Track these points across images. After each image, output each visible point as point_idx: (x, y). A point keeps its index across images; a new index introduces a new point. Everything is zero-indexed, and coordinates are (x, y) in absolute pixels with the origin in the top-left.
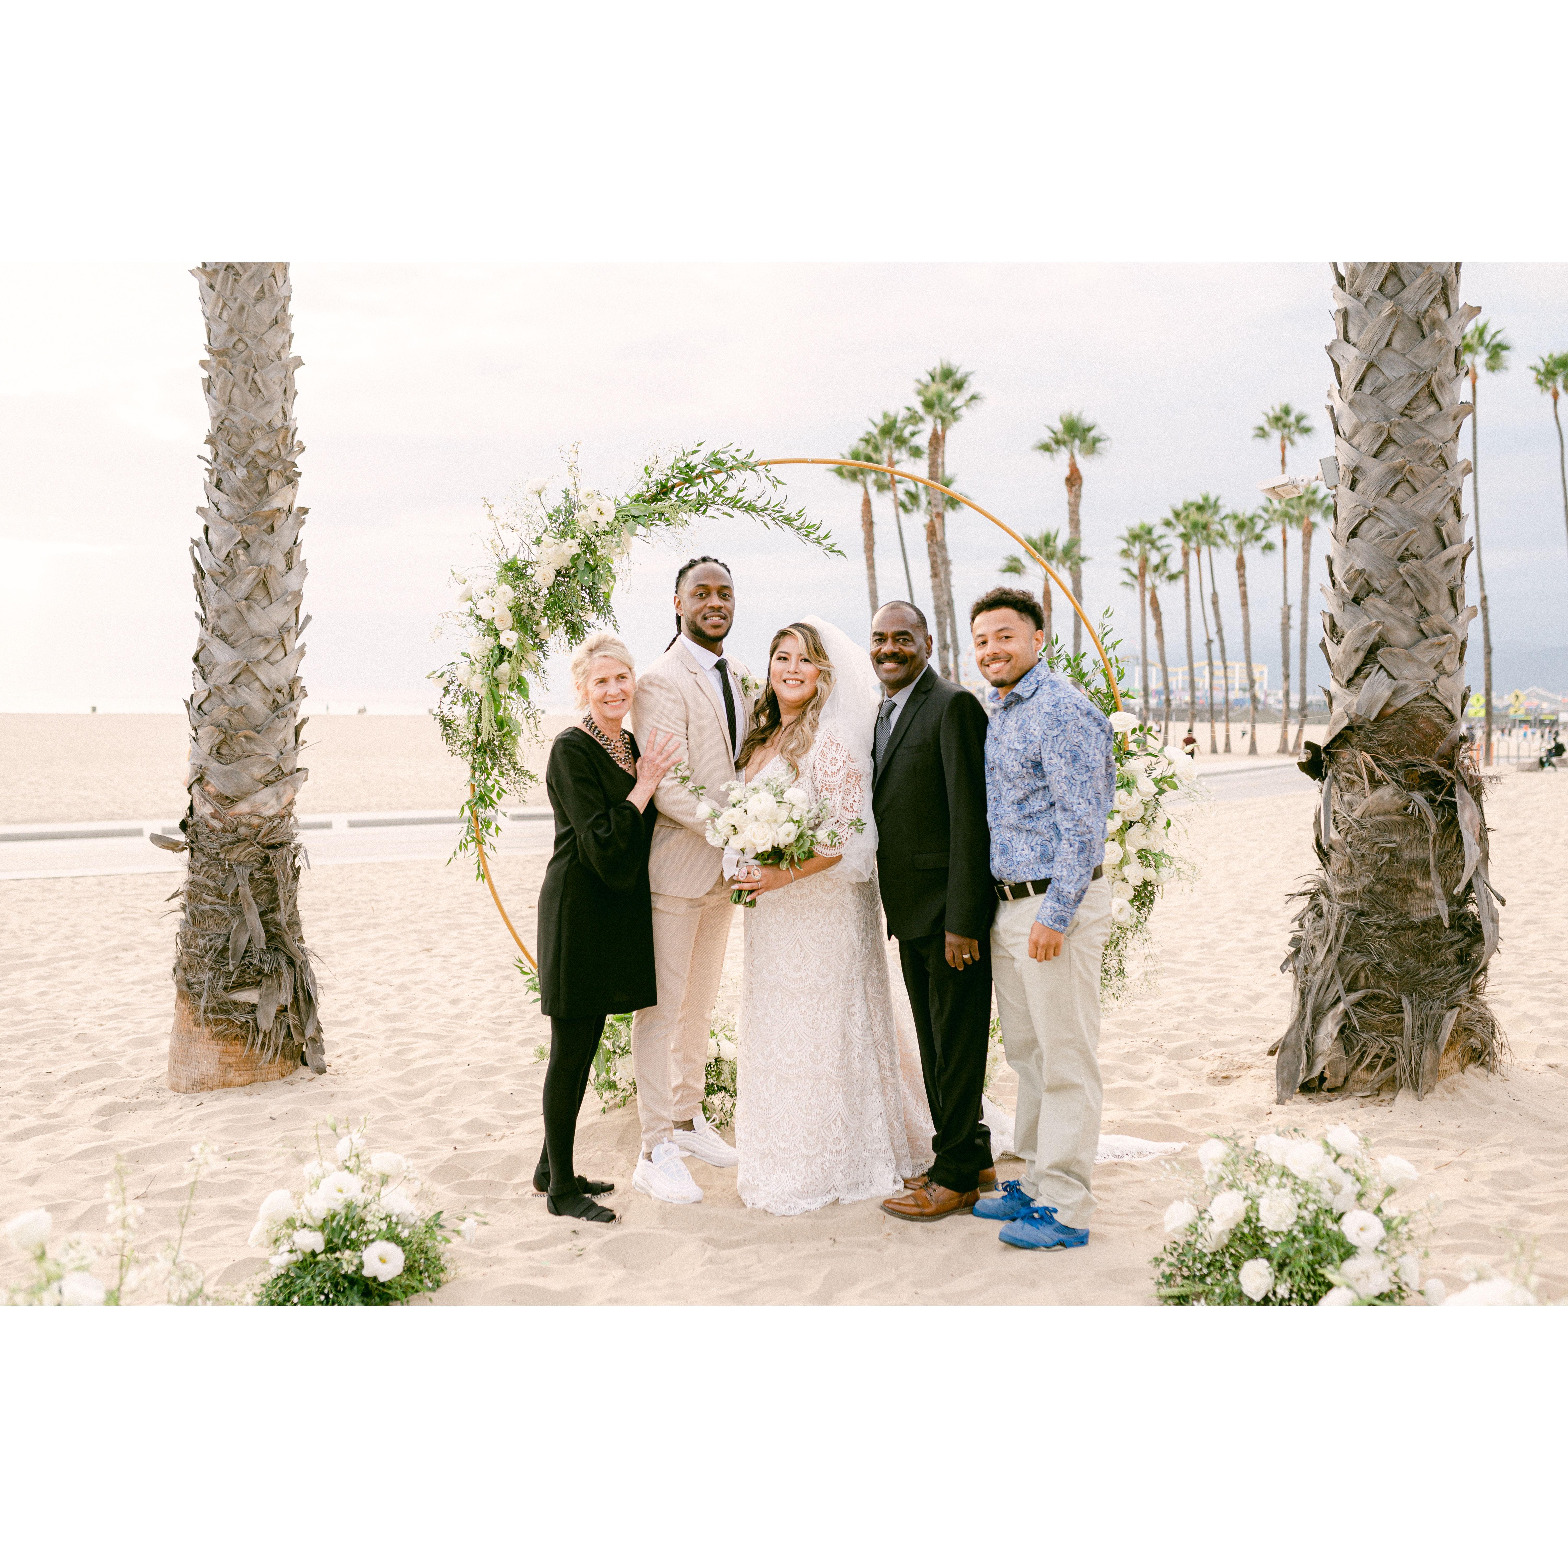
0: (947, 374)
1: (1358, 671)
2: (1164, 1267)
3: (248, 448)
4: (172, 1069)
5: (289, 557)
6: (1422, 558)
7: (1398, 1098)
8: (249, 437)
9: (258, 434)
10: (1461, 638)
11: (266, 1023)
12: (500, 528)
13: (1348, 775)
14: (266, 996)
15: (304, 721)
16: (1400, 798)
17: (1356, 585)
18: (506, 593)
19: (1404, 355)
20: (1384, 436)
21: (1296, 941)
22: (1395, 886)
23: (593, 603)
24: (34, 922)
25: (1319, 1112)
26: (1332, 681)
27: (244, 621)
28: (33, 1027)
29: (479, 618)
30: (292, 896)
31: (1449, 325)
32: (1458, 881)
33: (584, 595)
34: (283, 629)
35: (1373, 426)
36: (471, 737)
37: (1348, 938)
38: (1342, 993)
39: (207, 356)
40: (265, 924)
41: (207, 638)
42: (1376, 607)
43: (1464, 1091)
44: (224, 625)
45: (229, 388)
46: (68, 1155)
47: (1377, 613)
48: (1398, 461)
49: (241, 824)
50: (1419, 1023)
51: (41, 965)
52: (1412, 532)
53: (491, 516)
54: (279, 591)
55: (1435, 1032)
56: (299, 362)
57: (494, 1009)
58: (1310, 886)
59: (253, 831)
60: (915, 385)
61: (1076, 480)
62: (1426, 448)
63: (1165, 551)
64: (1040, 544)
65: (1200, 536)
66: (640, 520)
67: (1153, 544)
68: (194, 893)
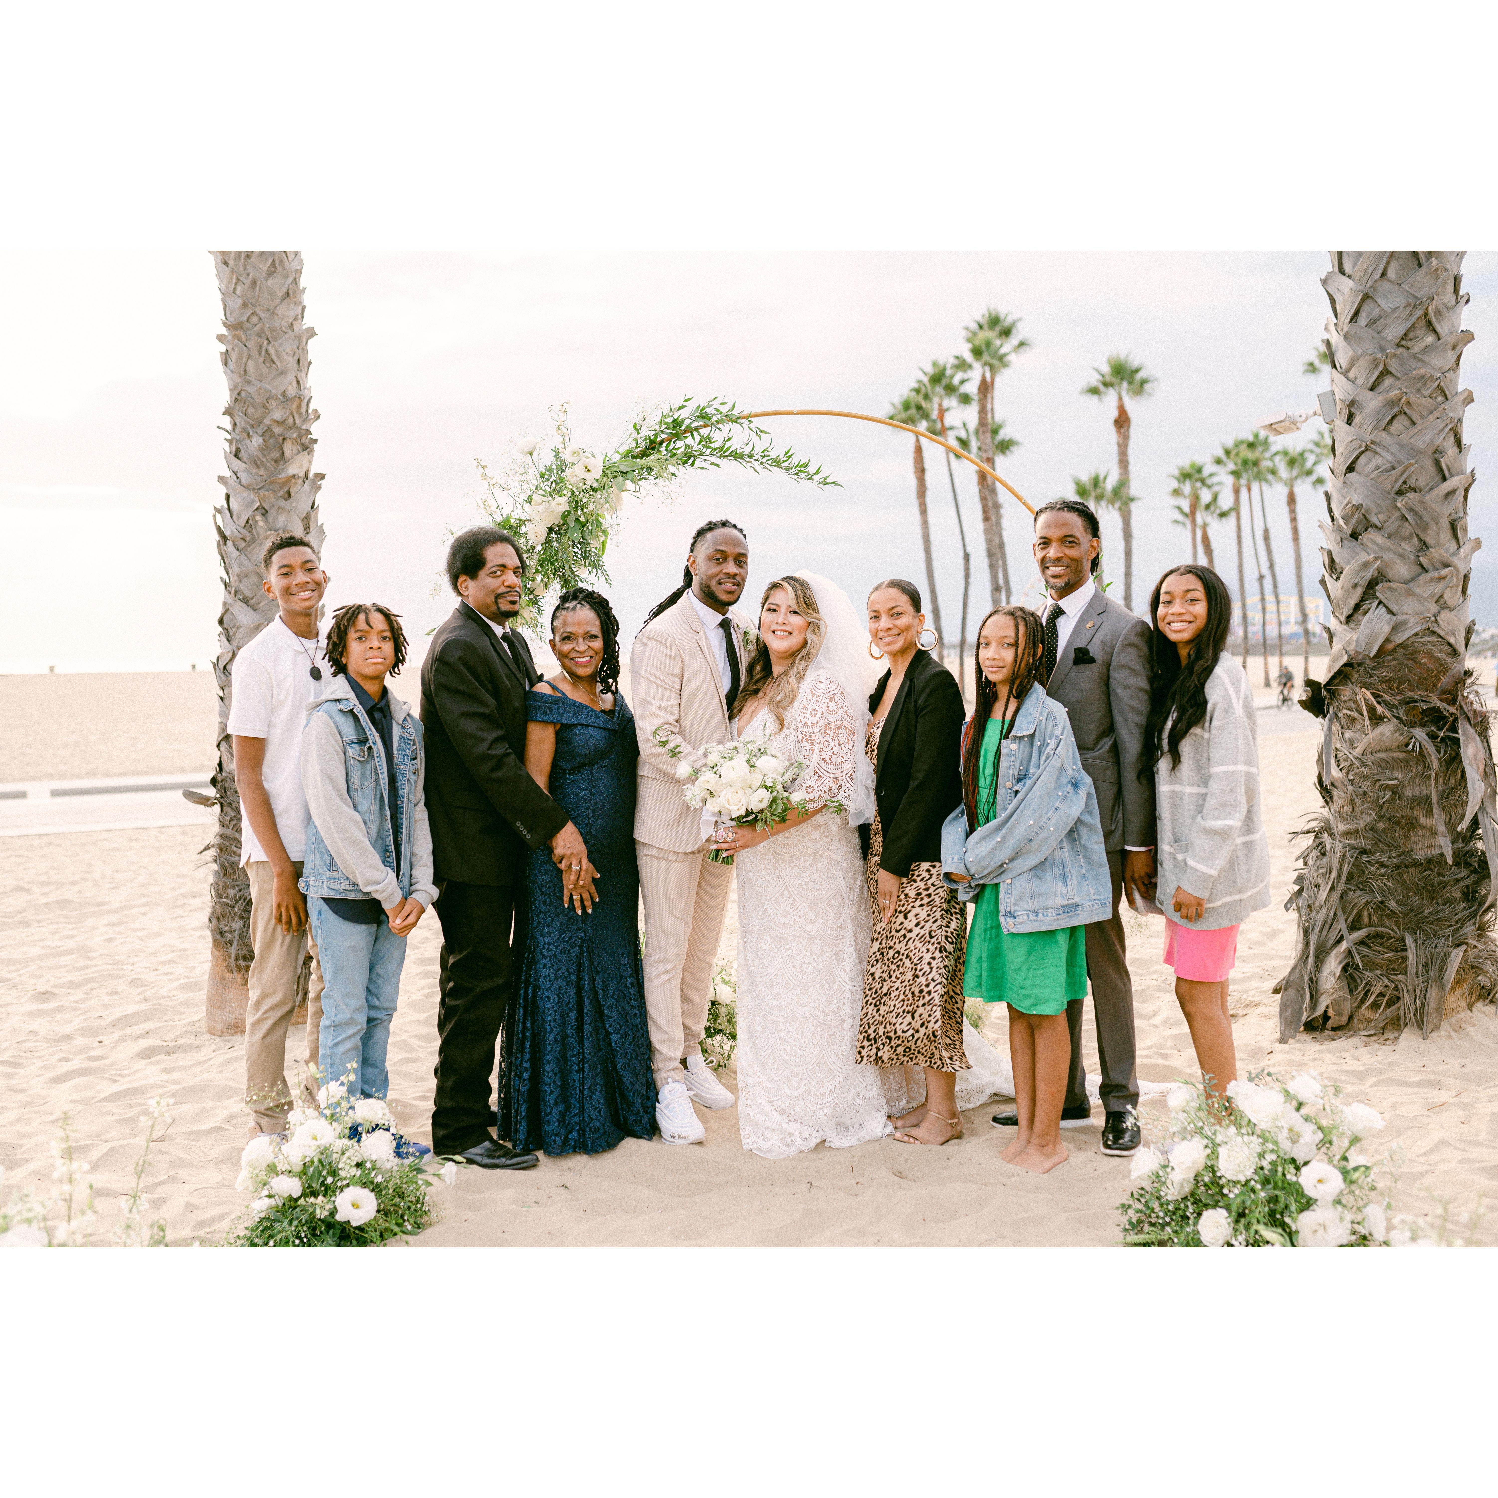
0: (994, 321)
1: (1357, 607)
2: (1131, 1213)
3: (263, 417)
4: (209, 1012)
5: (307, 521)
6: (1421, 491)
7: (1401, 1038)
8: (264, 406)
9: (273, 403)
10: (1463, 571)
12: (493, 488)
13: (1349, 712)
16: (1401, 734)
17: (1354, 520)
19: (1400, 285)
20: (1380, 369)
21: (1300, 880)
22: (1398, 823)
23: (585, 558)
24: (116, 871)
25: (1321, 1051)
26: (1333, 618)
28: (96, 972)
32: (1463, 817)
33: (576, 550)
35: (1369, 358)
37: (1350, 877)
38: (1345, 931)
39: (224, 331)
41: (230, 601)
42: (1374, 542)
43: (1470, 1029)
44: (245, 588)
45: (244, 360)
46: (98, 1099)
47: (1375, 548)
48: (1394, 393)
50: (1423, 961)
51: (115, 912)
52: (1411, 465)
53: (484, 476)
55: (1441, 970)
56: (311, 333)
58: (1313, 824)
60: (964, 334)
61: (1124, 421)
62: (1423, 379)
63: (1216, 488)
64: (1089, 487)
65: (1250, 472)
66: (628, 475)
67: (1203, 483)
68: (223, 846)
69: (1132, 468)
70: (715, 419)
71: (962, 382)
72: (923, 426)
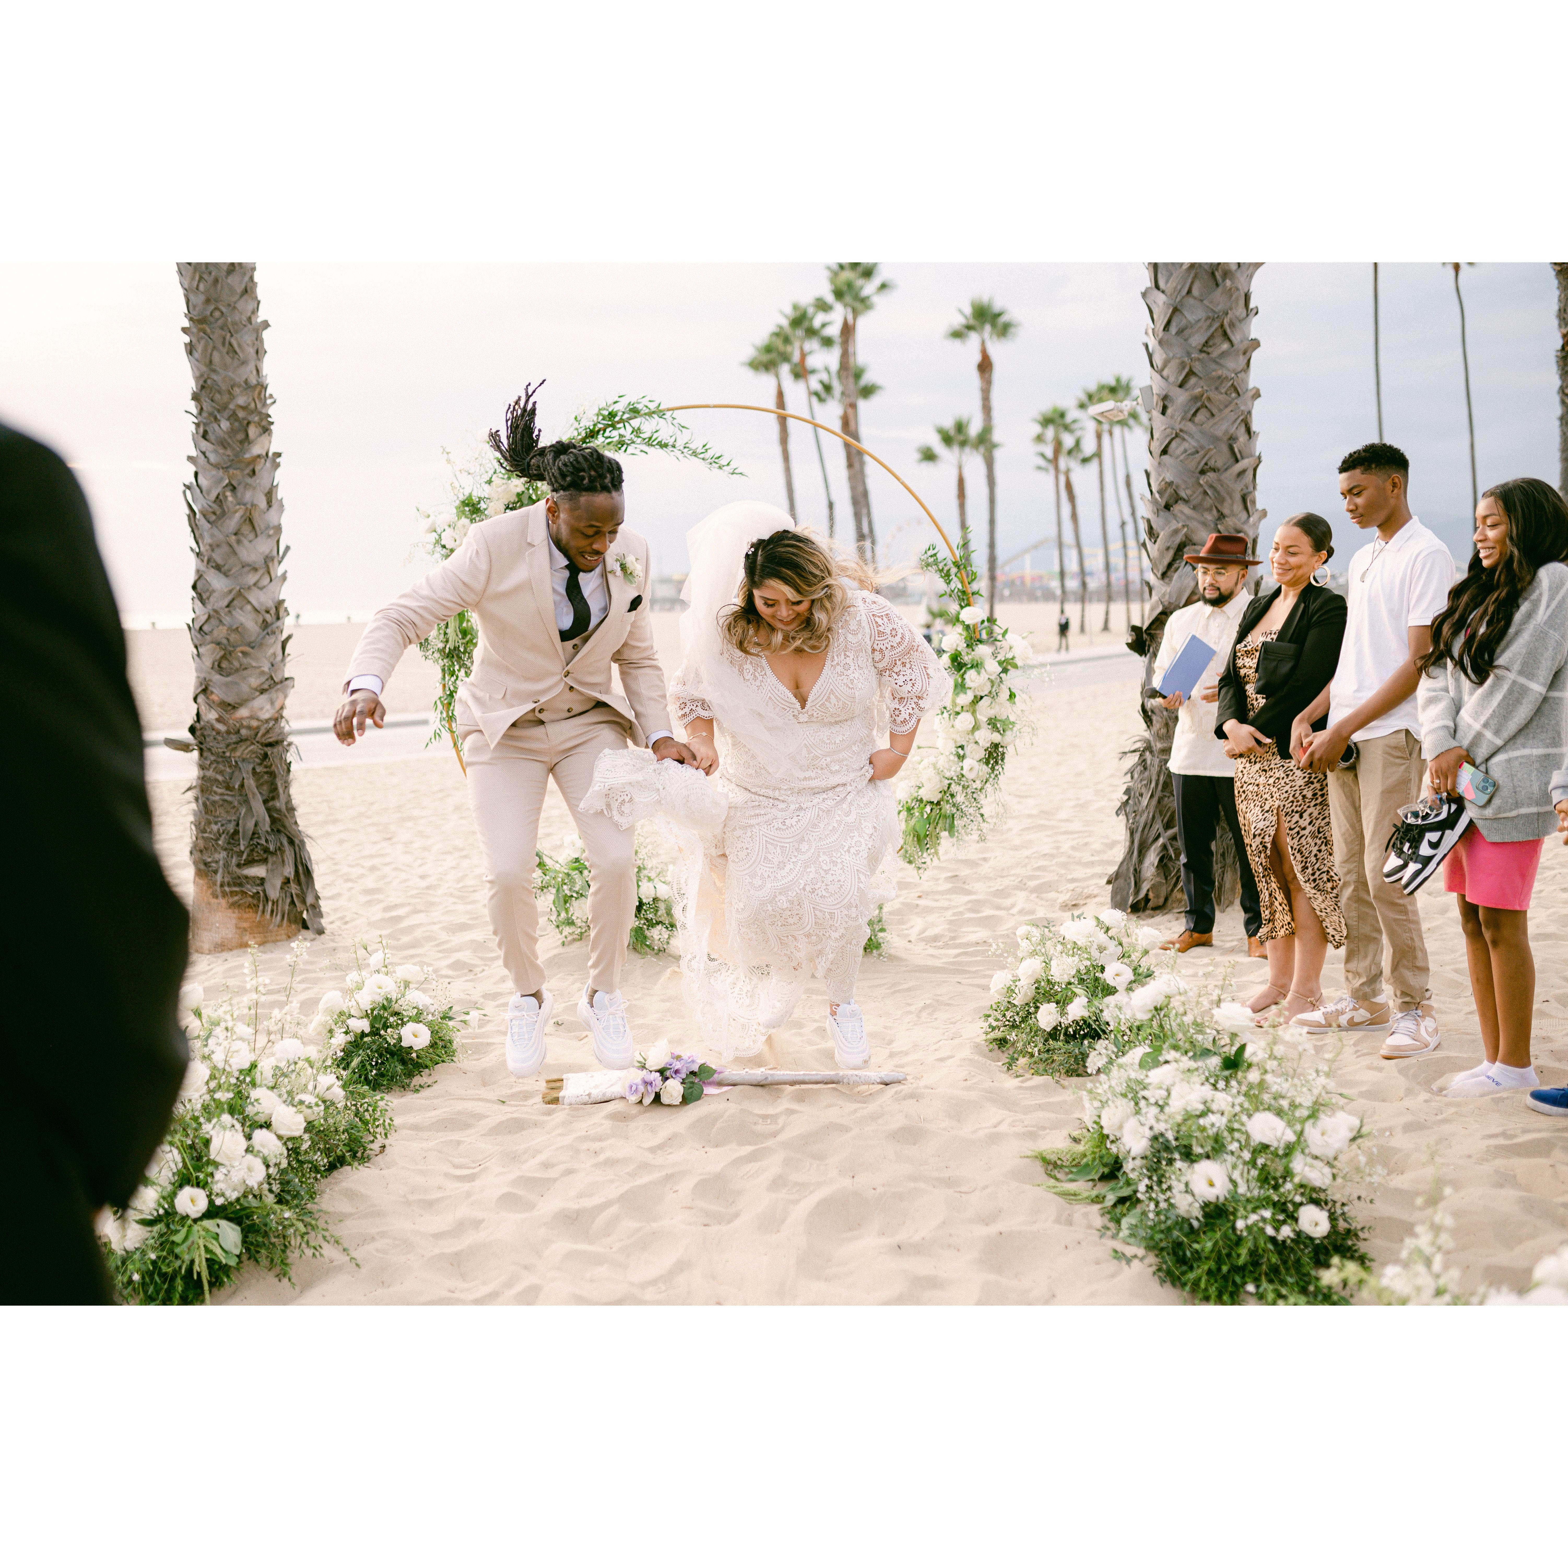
1: (1170, 566)
2: (991, 1020)
3: (229, 403)
5: (269, 497)
6: (1218, 470)
8: (230, 393)
9: (237, 390)
11: (274, 892)
12: (458, 473)
14: (272, 870)
15: (289, 637)
17: (1167, 495)
19: (1202, 301)
20: (1187, 370)
21: (1128, 791)
26: (1151, 574)
27: (234, 553)
30: (287, 787)
31: (1238, 274)
34: (268, 559)
35: (1177, 361)
36: (441, 645)
38: (1161, 830)
39: (186, 323)
40: (268, 810)
41: (203, 568)
42: (1182, 512)
44: (218, 557)
45: (209, 351)
47: (1183, 517)
48: (1198, 390)
49: (242, 726)
52: (1210, 450)
54: (263, 527)
56: (266, 325)
57: (458, 881)
58: (1138, 745)
59: (253, 733)
61: (987, 366)
62: (1221, 379)
63: (1078, 433)
64: (952, 432)
67: (1067, 428)
68: (204, 787)
69: (996, 414)
70: (643, 413)
71: (824, 325)
72: (785, 369)
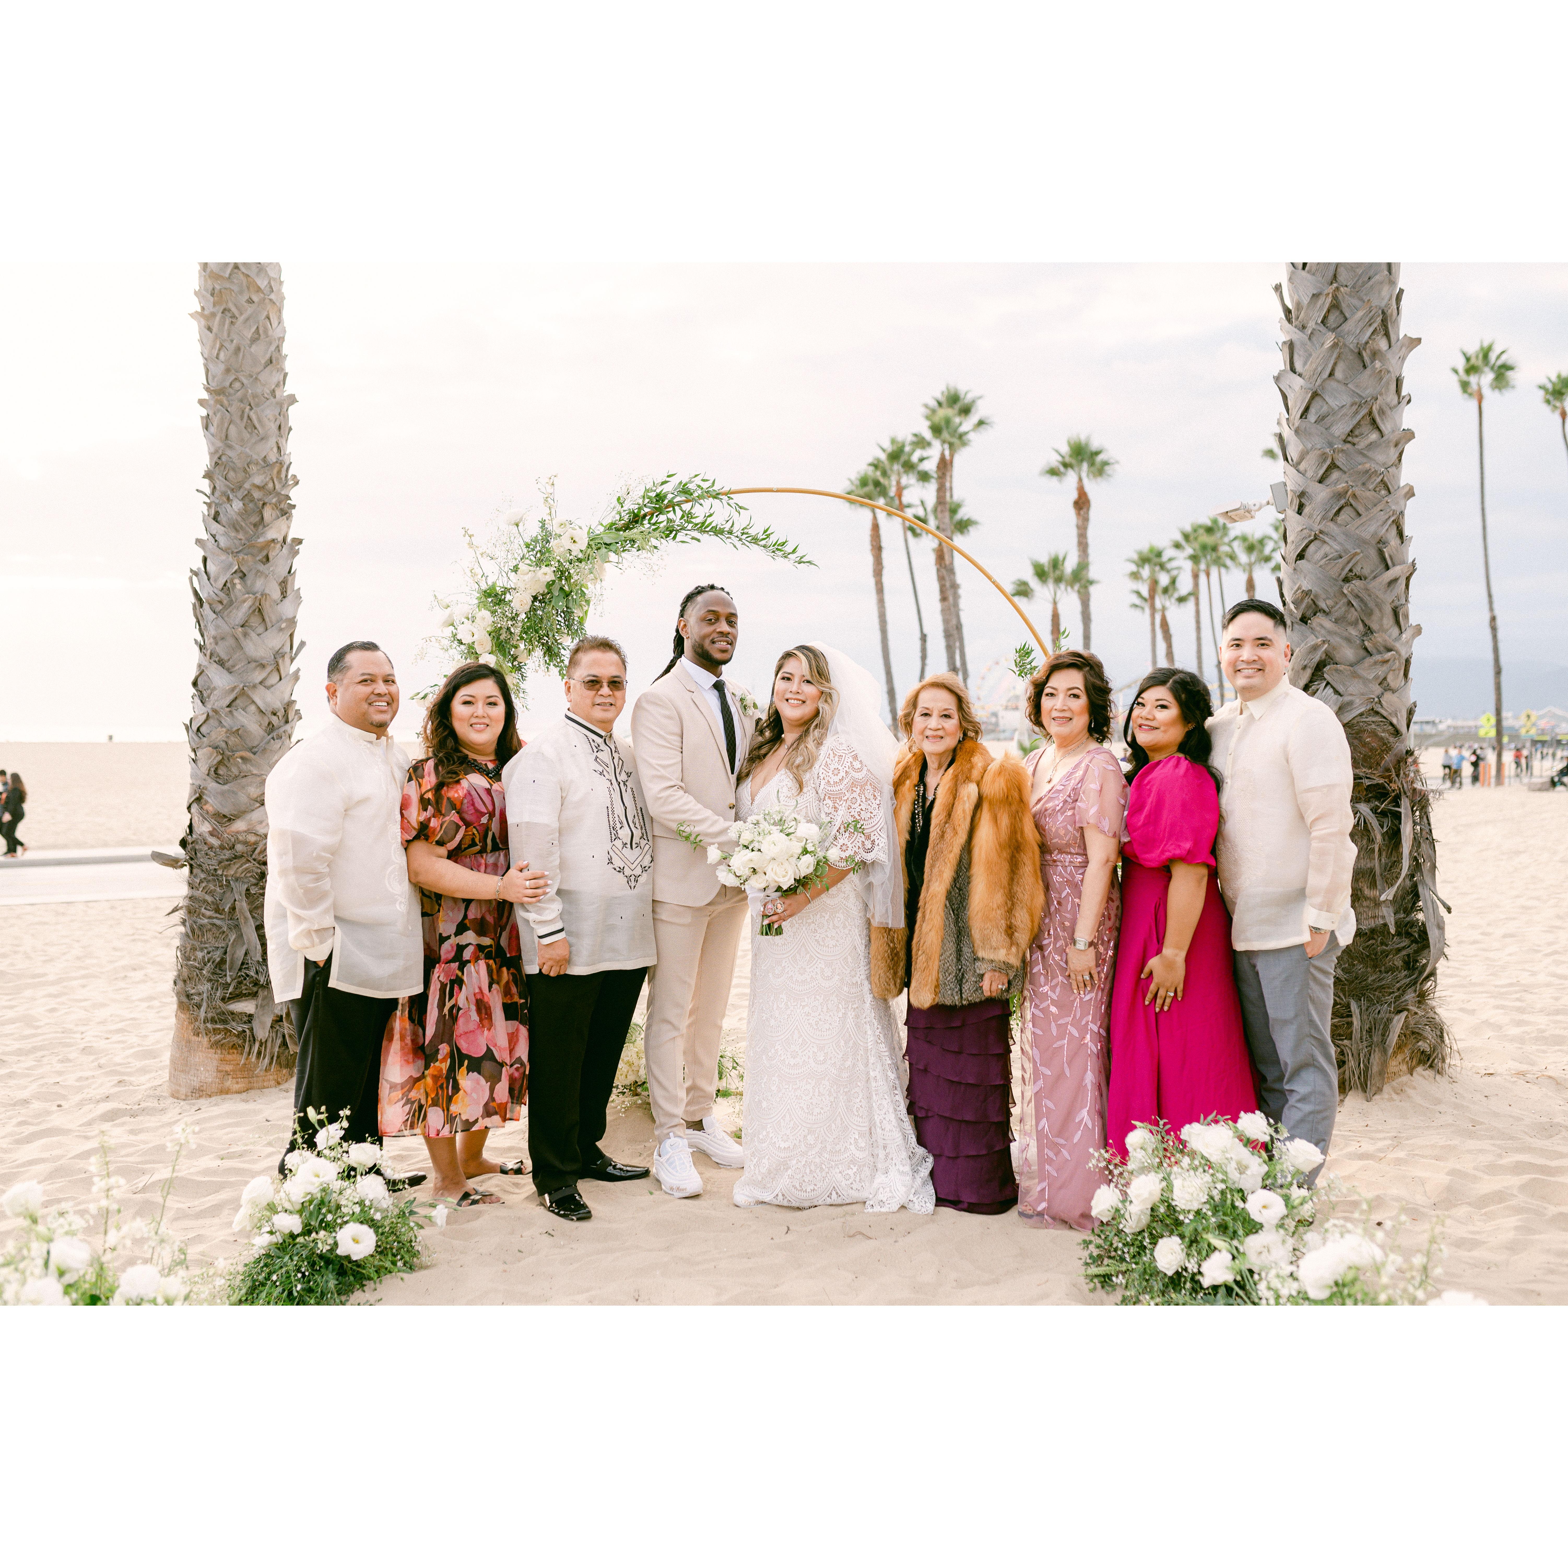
0: (953, 399)
2: (1092, 1248)
3: (243, 482)
4: (172, 1076)
5: (284, 586)
6: (1365, 578)
8: (245, 471)
9: (254, 468)
10: (1405, 656)
11: (262, 1033)
12: (479, 557)
14: (262, 1006)
17: (1303, 606)
18: (485, 618)
19: (1346, 384)
20: (1328, 462)
23: (569, 627)
24: (46, 944)
27: (240, 647)
28: (44, 1040)
29: (460, 642)
31: (1389, 355)
33: (559, 619)
34: (278, 655)
35: (1318, 453)
39: (205, 395)
41: (205, 663)
42: (1322, 626)
43: (1411, 1092)
44: (222, 651)
45: (226, 425)
47: (1323, 632)
48: (1341, 486)
49: (237, 841)
50: (1367, 1027)
51: (52, 983)
52: (1356, 554)
53: (471, 545)
54: (274, 618)
55: (1383, 1035)
56: (292, 400)
59: (250, 848)
60: (924, 411)
61: (1084, 503)
62: (1369, 474)
63: (1174, 572)
64: (1047, 568)
65: (1209, 557)
66: (613, 547)
67: (1162, 566)
68: (193, 907)
70: (696, 494)
71: (922, 460)
72: (881, 503)
